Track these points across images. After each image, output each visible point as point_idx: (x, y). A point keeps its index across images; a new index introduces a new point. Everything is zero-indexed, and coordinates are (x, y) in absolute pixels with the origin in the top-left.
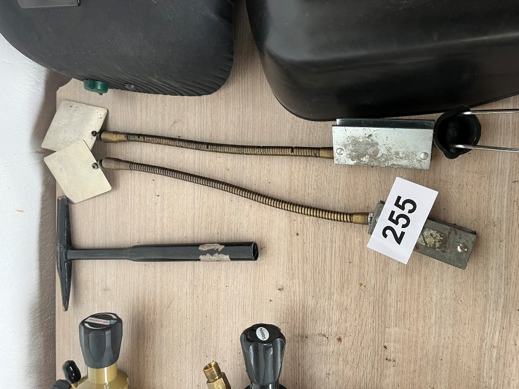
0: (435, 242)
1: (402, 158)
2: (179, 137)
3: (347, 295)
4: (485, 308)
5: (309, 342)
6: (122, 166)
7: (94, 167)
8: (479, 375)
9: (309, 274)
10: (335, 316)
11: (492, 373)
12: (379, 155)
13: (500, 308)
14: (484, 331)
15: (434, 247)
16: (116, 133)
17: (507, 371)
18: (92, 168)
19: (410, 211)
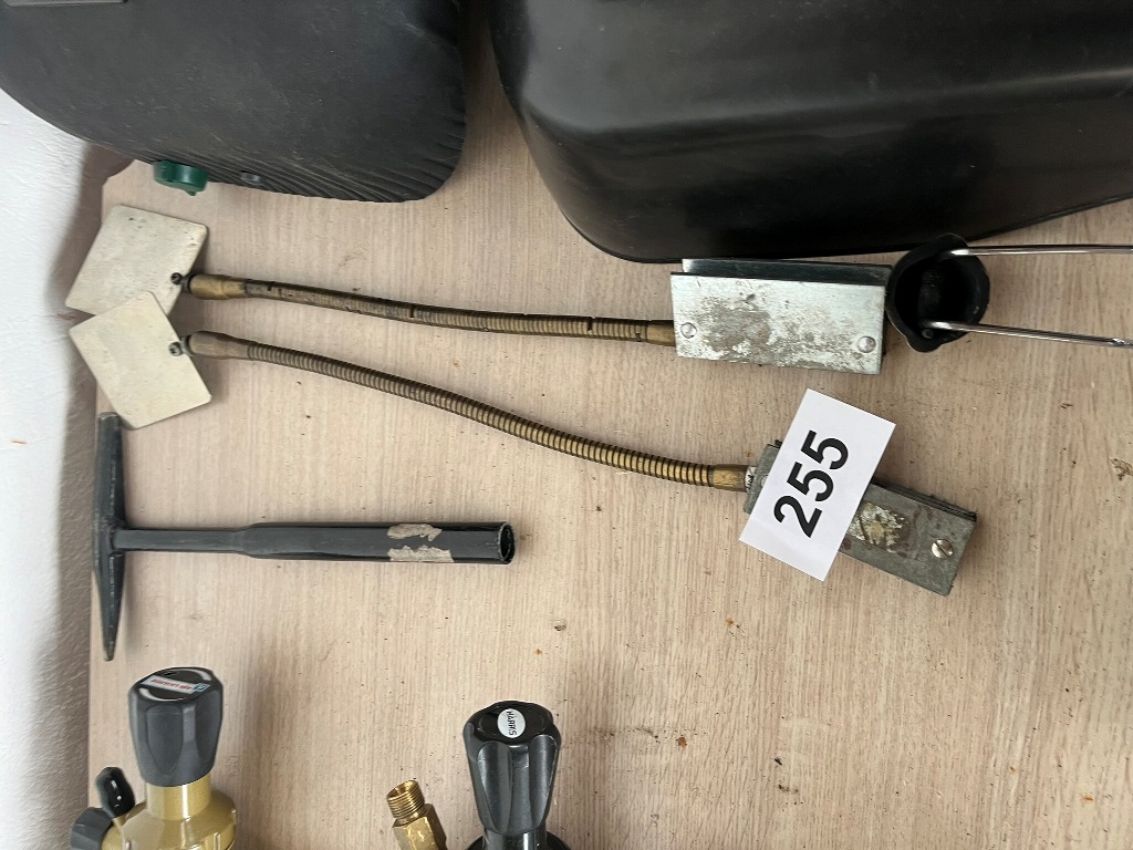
0: (885, 534)
1: (819, 348)
2: (355, 289)
3: (701, 646)
4: (995, 681)
5: (618, 744)
6: (233, 350)
7: (173, 351)
8: (979, 831)
9: (621, 596)
10: (674, 689)
11: (1007, 827)
12: (772, 340)
13: (1028, 683)
14: (990, 734)
15: (883, 546)
16: (223, 278)
17: (1040, 825)
18: (168, 352)
19: (835, 465)
